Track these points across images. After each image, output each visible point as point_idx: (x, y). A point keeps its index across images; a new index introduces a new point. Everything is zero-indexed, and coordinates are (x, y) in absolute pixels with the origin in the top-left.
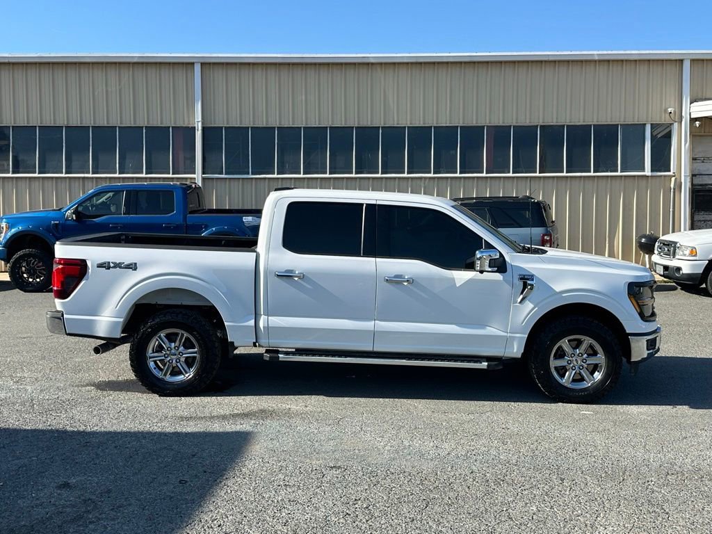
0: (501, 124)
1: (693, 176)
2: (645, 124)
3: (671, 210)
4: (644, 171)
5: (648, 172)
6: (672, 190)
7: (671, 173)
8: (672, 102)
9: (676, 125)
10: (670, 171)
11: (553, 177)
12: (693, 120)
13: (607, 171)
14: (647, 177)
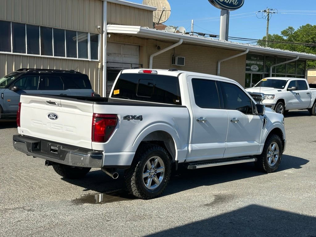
0: (21, 22)
1: (107, 62)
2: (88, 33)
3: (99, 80)
4: (88, 59)
5: (89, 59)
6: (99, 70)
7: (98, 60)
8: (99, 23)
9: (100, 35)
10: (97, 59)
11: (48, 58)
12: (108, 34)
13: (72, 57)
14: (89, 61)
